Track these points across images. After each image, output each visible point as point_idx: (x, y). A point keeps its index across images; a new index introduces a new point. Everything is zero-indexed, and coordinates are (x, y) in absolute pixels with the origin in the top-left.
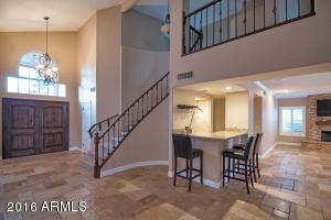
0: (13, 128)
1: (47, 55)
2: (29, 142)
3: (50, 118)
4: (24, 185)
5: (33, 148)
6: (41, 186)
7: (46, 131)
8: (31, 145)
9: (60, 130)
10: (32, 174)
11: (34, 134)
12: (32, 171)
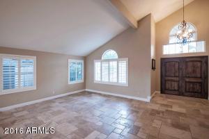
0: (166, 76)
1: (184, 22)
2: (175, 86)
3: (190, 70)
4: (161, 115)
5: (178, 90)
6: (169, 121)
7: (187, 80)
8: (176, 88)
9: (200, 80)
10: (169, 109)
11: (178, 81)
12: (171, 107)
